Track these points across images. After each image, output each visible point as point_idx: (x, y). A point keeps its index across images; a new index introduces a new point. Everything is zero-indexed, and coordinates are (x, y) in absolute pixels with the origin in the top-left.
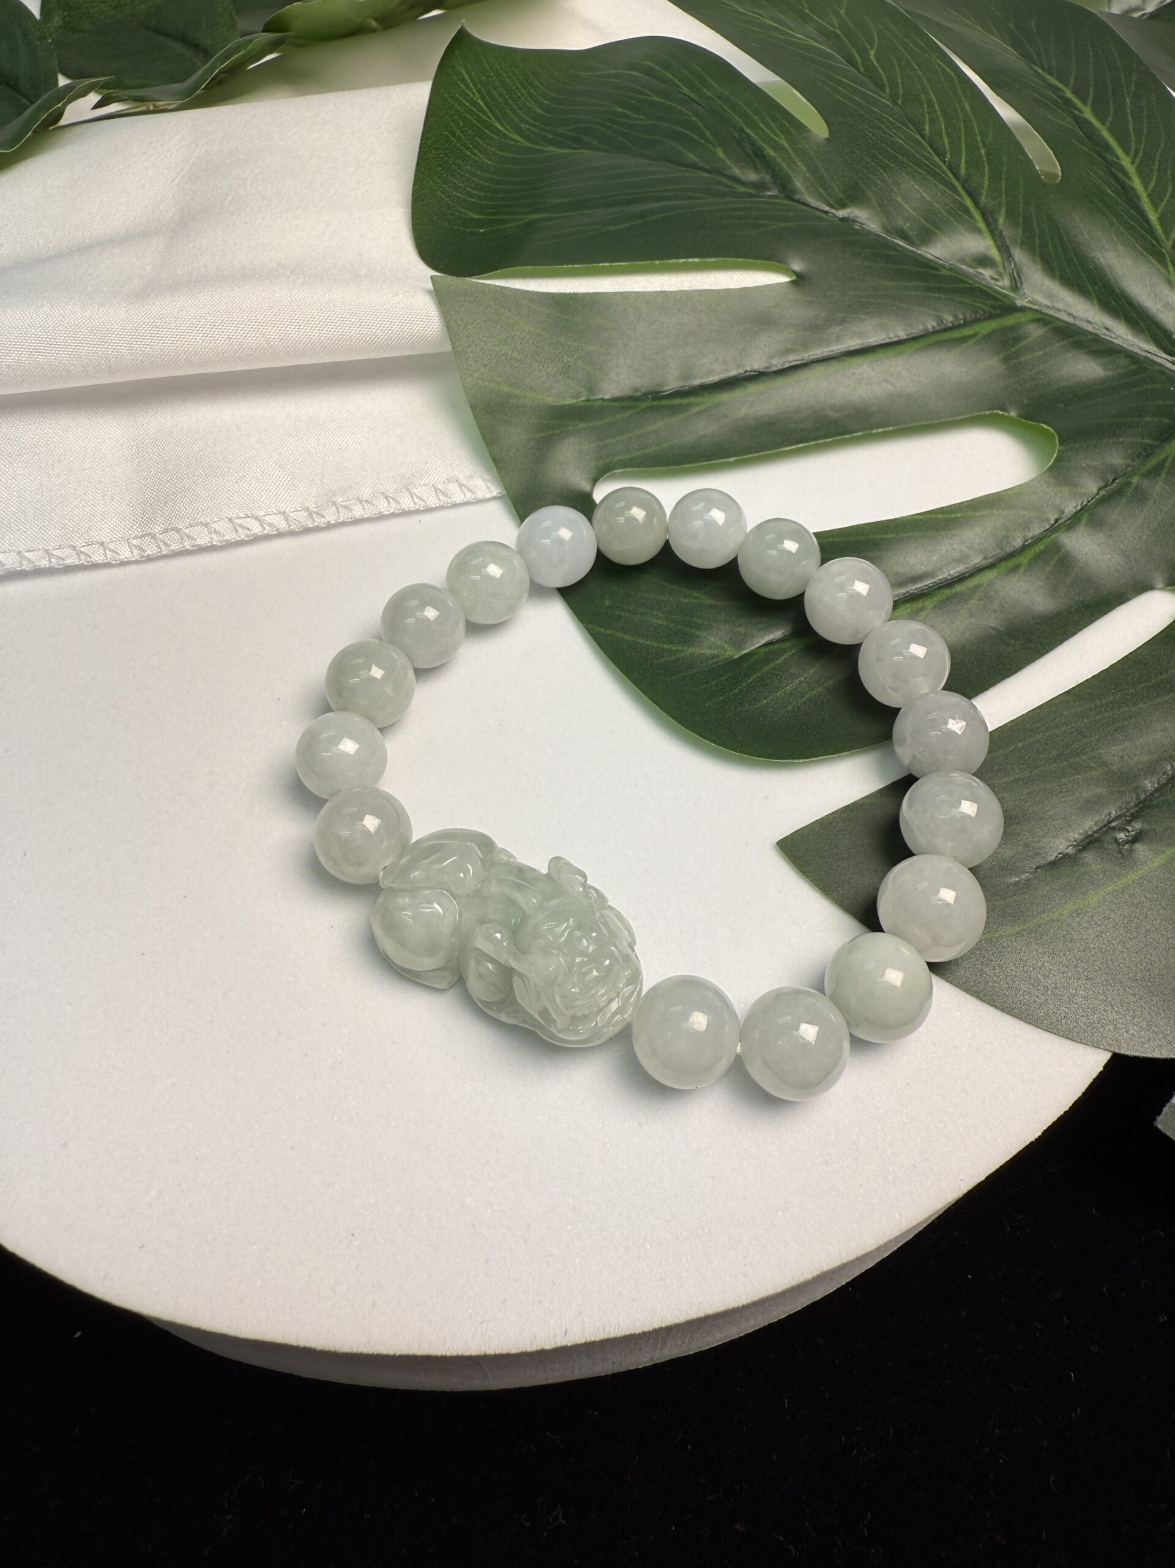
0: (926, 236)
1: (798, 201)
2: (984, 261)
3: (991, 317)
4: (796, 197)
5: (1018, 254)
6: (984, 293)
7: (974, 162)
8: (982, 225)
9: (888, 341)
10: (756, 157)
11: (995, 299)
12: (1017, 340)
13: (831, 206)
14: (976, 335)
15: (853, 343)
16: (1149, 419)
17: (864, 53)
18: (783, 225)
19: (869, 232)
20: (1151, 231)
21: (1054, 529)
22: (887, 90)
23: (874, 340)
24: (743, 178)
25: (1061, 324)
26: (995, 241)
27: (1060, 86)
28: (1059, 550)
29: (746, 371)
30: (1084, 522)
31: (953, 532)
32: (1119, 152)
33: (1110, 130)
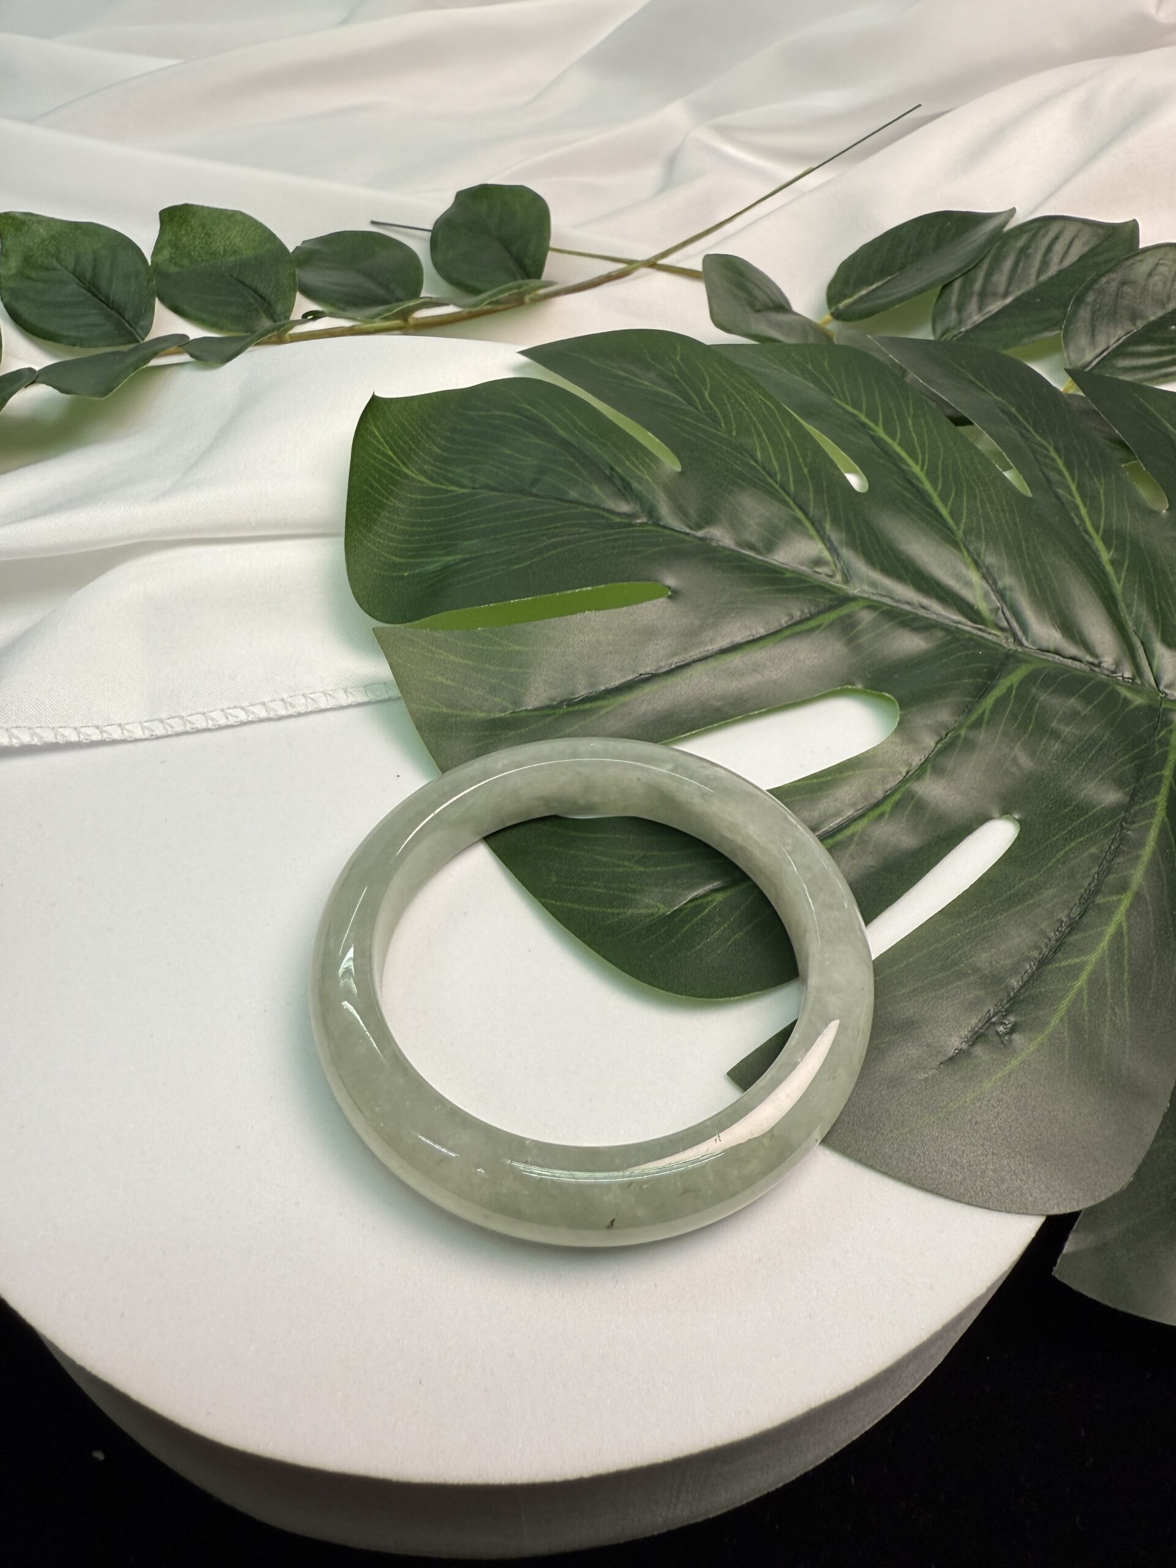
0: (770, 546)
1: (664, 527)
2: (818, 562)
3: (831, 608)
4: (662, 523)
5: (846, 553)
6: (823, 589)
7: (800, 481)
8: (812, 531)
9: (751, 638)
10: (625, 490)
11: (832, 592)
12: (853, 625)
13: (691, 528)
14: (820, 626)
15: (724, 643)
16: (966, 681)
17: (701, 397)
18: (657, 549)
19: (724, 548)
20: (944, 523)
21: (904, 781)
22: (723, 425)
23: (739, 639)
24: (617, 510)
25: (885, 608)
26: (825, 544)
27: (855, 412)
28: (913, 797)
29: (641, 674)
30: (929, 771)
31: (826, 793)
32: (910, 461)
33: (900, 444)
